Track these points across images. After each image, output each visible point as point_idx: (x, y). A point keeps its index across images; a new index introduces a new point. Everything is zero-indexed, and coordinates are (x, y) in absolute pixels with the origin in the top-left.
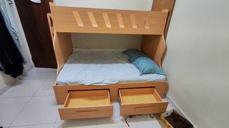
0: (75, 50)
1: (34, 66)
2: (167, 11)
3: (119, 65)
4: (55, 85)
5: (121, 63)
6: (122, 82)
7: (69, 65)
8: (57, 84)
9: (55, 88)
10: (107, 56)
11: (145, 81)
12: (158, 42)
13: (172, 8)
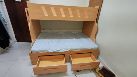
0: (42, 31)
1: (16, 41)
2: (98, 7)
4: (30, 53)
5: (71, 38)
6: (72, 50)
7: (39, 40)
8: (31, 52)
9: (30, 55)
10: (62, 34)
11: (86, 49)
12: (93, 26)
13: (101, 5)
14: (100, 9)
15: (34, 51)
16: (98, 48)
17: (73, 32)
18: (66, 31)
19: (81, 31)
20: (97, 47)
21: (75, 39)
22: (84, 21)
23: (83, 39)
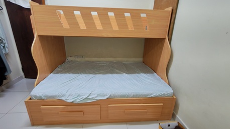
0: (69, 59)
2: (170, 9)
3: (115, 75)
5: (117, 73)
6: (115, 97)
8: (30, 99)
10: (103, 65)
11: (145, 96)
12: (161, 48)
13: (176, 5)
14: (174, 13)
15: (36, 97)
16: (174, 95)
17: (124, 62)
18: (111, 59)
19: (141, 59)
20: (172, 92)
21: (125, 75)
22: (146, 38)
23: (142, 74)
